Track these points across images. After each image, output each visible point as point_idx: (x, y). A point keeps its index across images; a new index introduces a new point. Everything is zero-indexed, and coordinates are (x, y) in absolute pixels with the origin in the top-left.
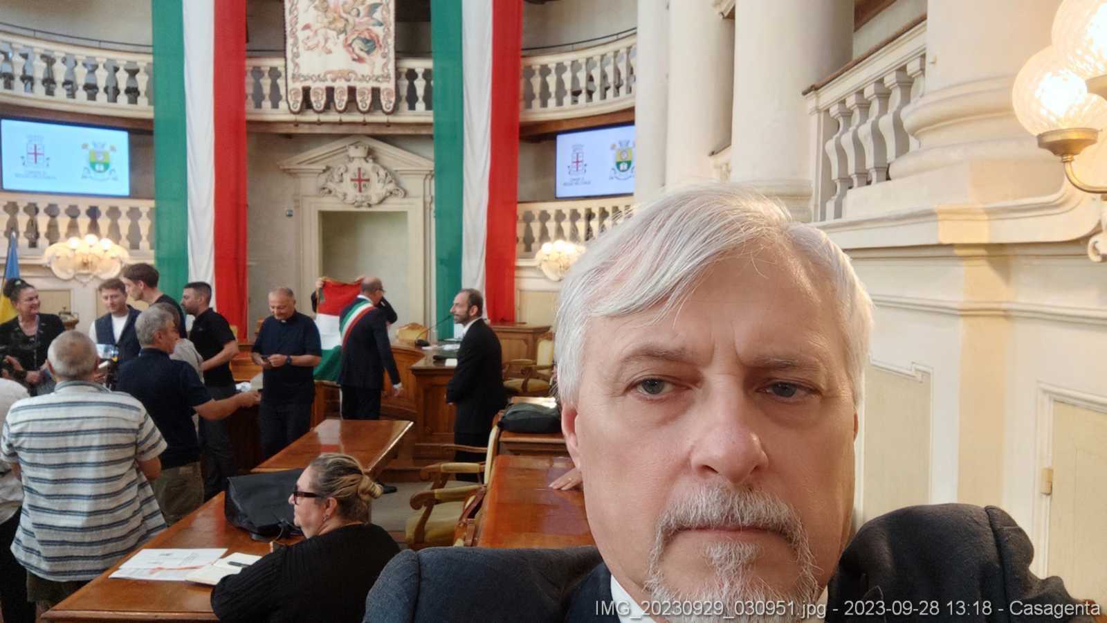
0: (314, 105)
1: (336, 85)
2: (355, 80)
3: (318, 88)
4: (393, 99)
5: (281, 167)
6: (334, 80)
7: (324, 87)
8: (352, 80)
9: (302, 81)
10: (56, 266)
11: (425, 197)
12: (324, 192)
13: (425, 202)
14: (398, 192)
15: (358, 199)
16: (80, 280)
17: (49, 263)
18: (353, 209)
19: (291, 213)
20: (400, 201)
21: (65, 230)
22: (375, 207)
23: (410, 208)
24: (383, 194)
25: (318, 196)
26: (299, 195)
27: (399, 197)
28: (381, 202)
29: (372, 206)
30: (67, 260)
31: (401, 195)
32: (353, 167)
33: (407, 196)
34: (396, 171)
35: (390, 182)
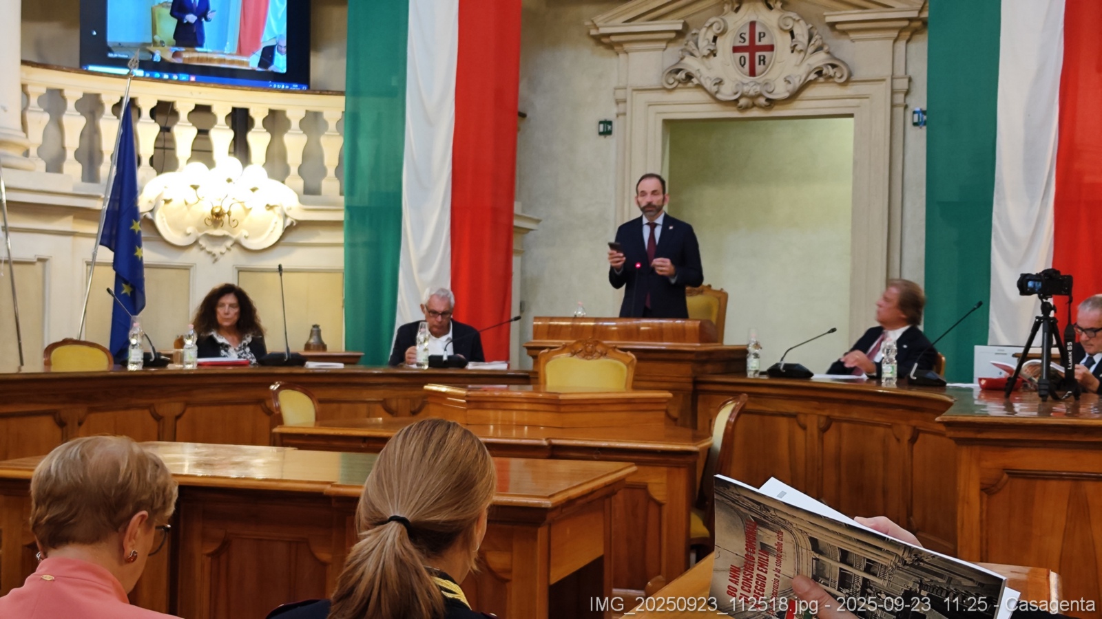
10: (162, 218)
11: (895, 80)
12: (676, 80)
13: (893, 92)
14: (835, 70)
15: (746, 89)
16: (208, 249)
17: (152, 211)
18: (733, 113)
19: (609, 127)
20: (838, 91)
21: (188, 154)
22: (781, 107)
23: (858, 106)
24: (801, 77)
25: (664, 89)
26: (625, 88)
27: (835, 82)
28: (794, 96)
29: (775, 105)
30: (185, 208)
31: (841, 77)
32: (738, 21)
33: (853, 79)
34: (832, 26)
35: (819, 49)
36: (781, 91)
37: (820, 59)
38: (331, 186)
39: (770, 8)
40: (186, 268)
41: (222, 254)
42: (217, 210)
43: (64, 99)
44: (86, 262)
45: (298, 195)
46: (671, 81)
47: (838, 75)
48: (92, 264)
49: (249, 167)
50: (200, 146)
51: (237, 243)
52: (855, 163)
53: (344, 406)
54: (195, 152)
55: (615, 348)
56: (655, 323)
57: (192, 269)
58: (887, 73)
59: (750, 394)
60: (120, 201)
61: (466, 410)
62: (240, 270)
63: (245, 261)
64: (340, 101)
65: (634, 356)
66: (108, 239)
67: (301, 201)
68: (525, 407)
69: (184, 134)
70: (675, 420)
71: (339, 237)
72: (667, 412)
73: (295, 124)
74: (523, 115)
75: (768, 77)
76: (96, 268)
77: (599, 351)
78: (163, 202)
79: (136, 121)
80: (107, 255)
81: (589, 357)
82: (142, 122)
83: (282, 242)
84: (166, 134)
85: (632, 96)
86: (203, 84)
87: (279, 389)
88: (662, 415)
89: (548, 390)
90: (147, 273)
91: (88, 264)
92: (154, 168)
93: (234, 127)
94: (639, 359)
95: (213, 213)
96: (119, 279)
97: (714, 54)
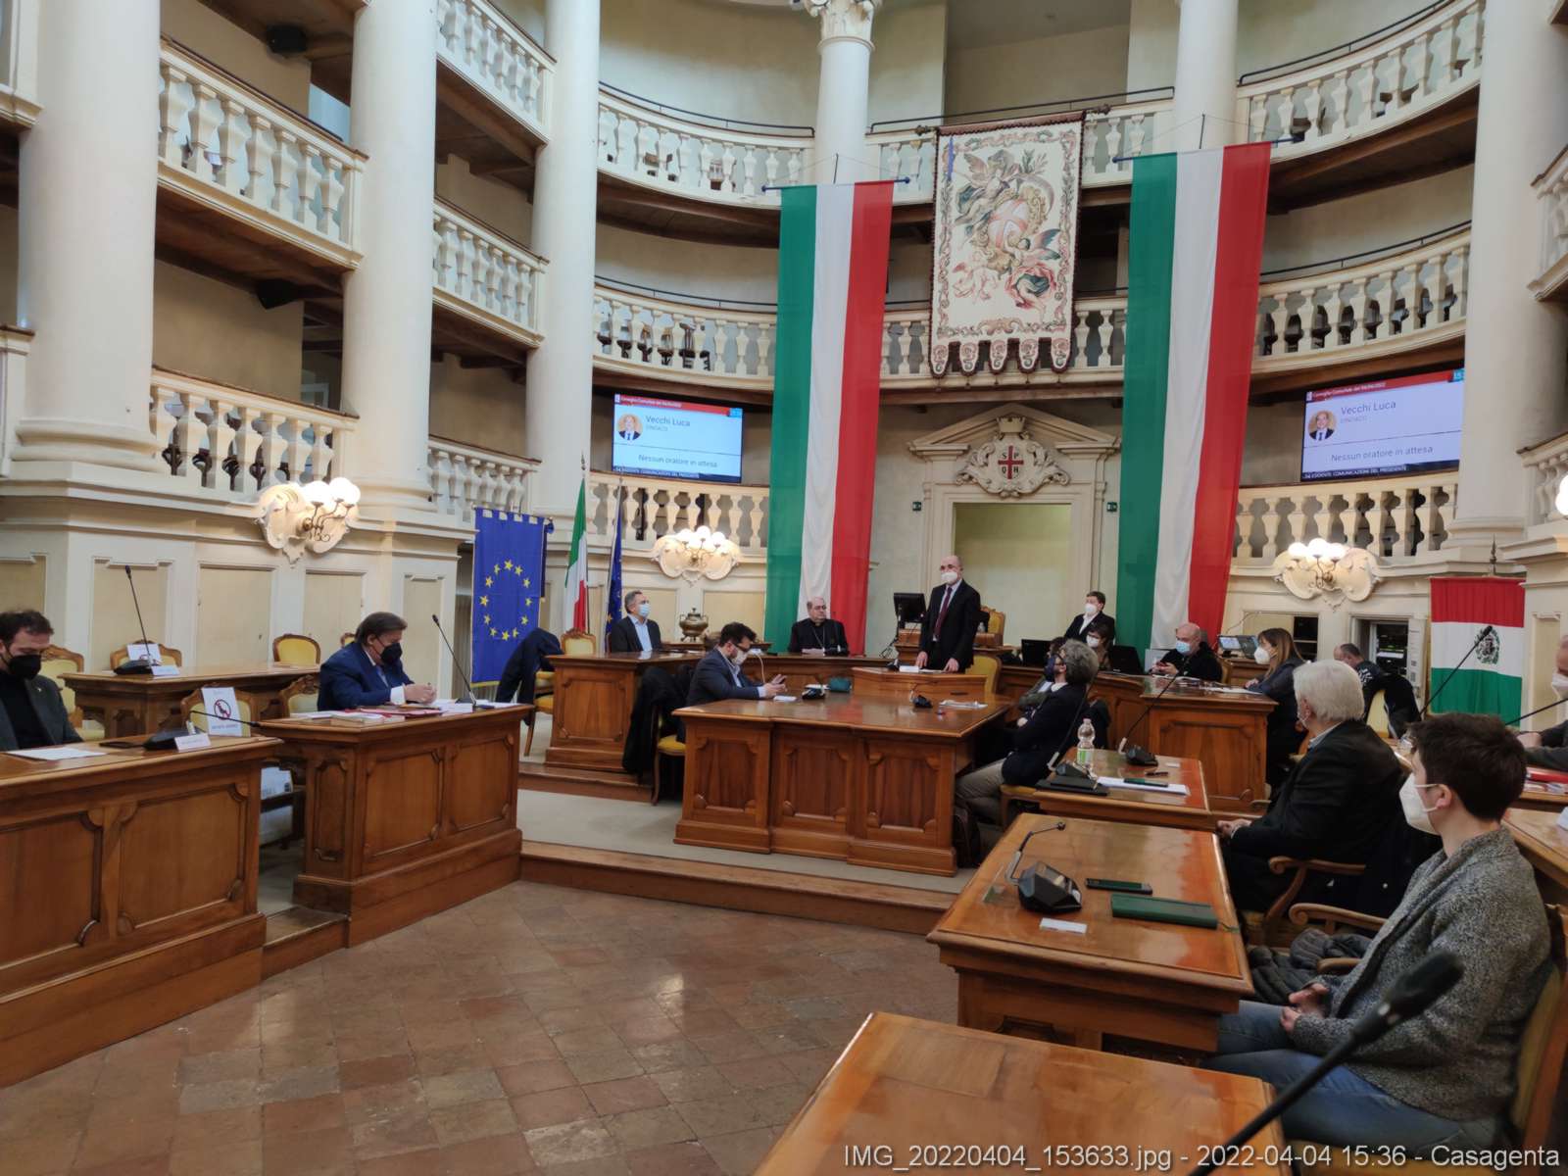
0: (964, 365)
1: (992, 339)
2: (1019, 330)
3: (969, 344)
4: (1067, 353)
5: (912, 449)
6: (990, 333)
7: (977, 343)
8: (1015, 331)
9: (949, 336)
10: (664, 560)
11: (1096, 484)
12: (962, 479)
13: (1096, 491)
14: (1060, 477)
15: (1005, 486)
16: (689, 579)
17: (658, 557)
18: (1000, 501)
19: (920, 506)
20: (1064, 489)
21: (674, 523)
22: (1026, 498)
23: (1074, 499)
24: (1039, 480)
25: (957, 484)
26: (931, 483)
27: (1061, 484)
28: (1035, 491)
29: (1024, 496)
30: (675, 556)
31: (1065, 481)
32: (1002, 446)
33: (1072, 482)
34: (1059, 450)
35: (1050, 465)
36: (1028, 488)
37: (1052, 470)
38: (757, 541)
39: (1022, 438)
40: (675, 590)
41: (695, 581)
42: (694, 556)
43: (607, 490)
45: (738, 547)
46: (960, 480)
47: (1062, 480)
49: (709, 530)
50: (681, 517)
51: (704, 576)
54: (678, 521)
57: (678, 591)
58: (1092, 478)
62: (704, 592)
63: (707, 588)
64: (764, 491)
67: (740, 551)
69: (672, 510)
71: (764, 573)
73: (736, 504)
75: (1021, 479)
78: (663, 552)
79: (647, 502)
82: (649, 502)
83: (729, 575)
84: (663, 509)
85: (935, 488)
92: (656, 530)
93: (700, 506)
95: (691, 558)
97: (986, 464)
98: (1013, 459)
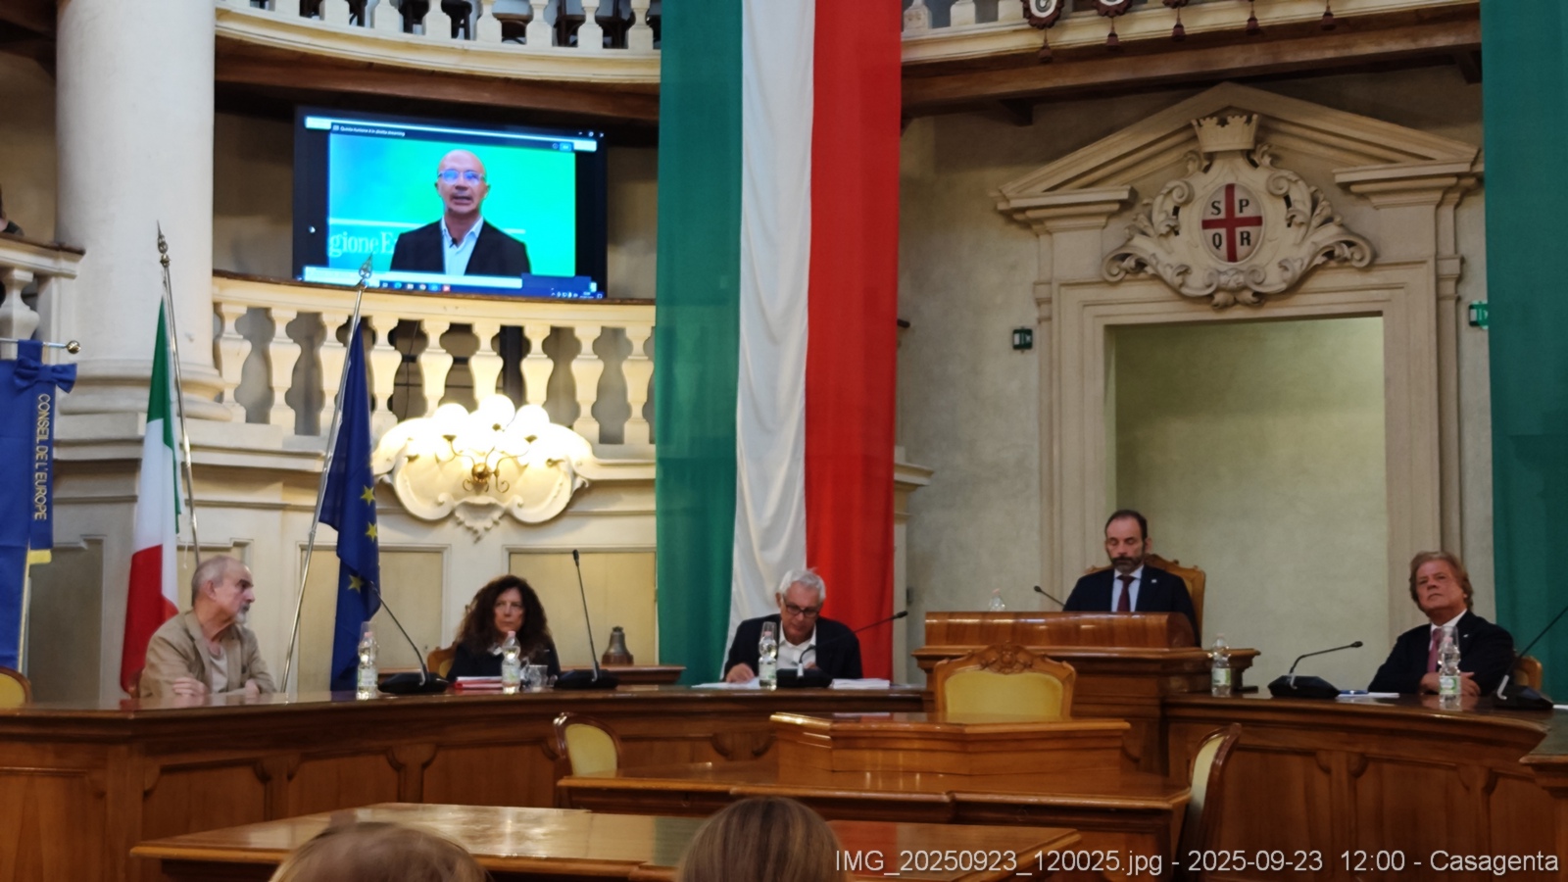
10: (405, 481)
11: (1439, 262)
12: (1121, 269)
13: (1439, 279)
14: (1352, 249)
15: (1223, 279)
16: (468, 523)
17: (390, 473)
19: (1028, 338)
20: (1358, 279)
21: (440, 391)
22: (1278, 303)
23: (1389, 300)
24: (1302, 260)
25: (1106, 282)
26: (1049, 283)
27: (1353, 267)
28: (1294, 288)
29: (1267, 300)
30: (437, 467)
31: (1361, 260)
32: (1208, 185)
33: (1379, 261)
34: (1346, 187)
35: (1328, 220)
36: (1275, 281)
37: (1329, 235)
38: (637, 431)
39: (1254, 165)
40: (438, 551)
41: (487, 529)
42: (480, 469)
43: (271, 322)
44: (300, 546)
45: (592, 444)
46: (1115, 271)
47: (1357, 256)
48: (308, 548)
49: (524, 409)
50: (459, 379)
51: (508, 515)
52: (1388, 381)
53: (658, 745)
54: (449, 390)
55: (1044, 656)
56: (1103, 619)
57: (445, 554)
58: (1427, 250)
59: (1244, 722)
60: (347, 460)
61: (830, 751)
62: (512, 552)
63: (519, 540)
64: (649, 313)
65: (1072, 669)
66: (330, 514)
67: (595, 453)
68: (917, 745)
69: (435, 366)
70: (1136, 761)
71: (649, 502)
72: (1123, 750)
73: (587, 346)
74: (904, 325)
75: (1258, 261)
76: (314, 553)
77: (1021, 661)
78: (407, 459)
79: (370, 348)
80: (328, 535)
81: (1007, 670)
82: (377, 350)
83: (570, 510)
84: (411, 365)
85: (1059, 293)
86: (461, 296)
87: (566, 723)
88: (1116, 755)
89: (949, 721)
90: (383, 560)
91: (303, 548)
92: (394, 413)
93: (502, 354)
94: (1080, 672)
95: (474, 473)
96: (345, 571)
97: (1175, 231)
98: (1238, 215)
